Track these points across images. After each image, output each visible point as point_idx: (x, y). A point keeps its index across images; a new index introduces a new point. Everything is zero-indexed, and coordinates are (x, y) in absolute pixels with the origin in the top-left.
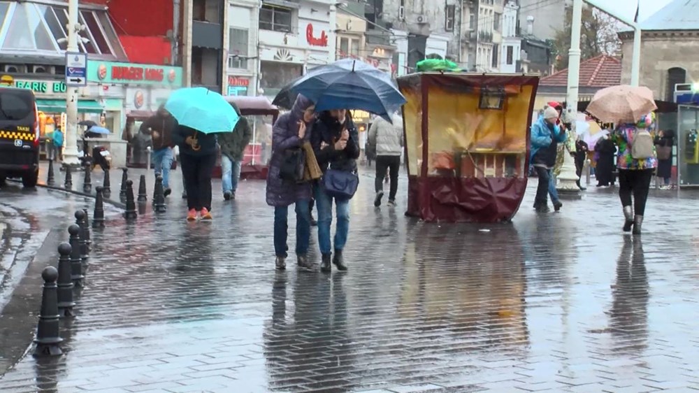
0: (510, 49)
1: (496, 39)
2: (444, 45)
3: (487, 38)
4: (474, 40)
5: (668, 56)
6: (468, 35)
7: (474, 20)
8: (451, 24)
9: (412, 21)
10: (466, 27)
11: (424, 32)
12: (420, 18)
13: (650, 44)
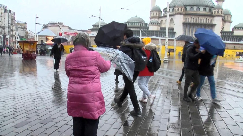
0: (18, 37)
1: (16, 36)
2: (8, 36)
3: (14, 36)
4: (13, 36)
5: (41, 39)
6: (12, 35)
7: (12, 33)
8: (9, 34)
9: (3, 33)
10: (11, 34)
11: (5, 34)
12: (4, 33)
13: (39, 37)
